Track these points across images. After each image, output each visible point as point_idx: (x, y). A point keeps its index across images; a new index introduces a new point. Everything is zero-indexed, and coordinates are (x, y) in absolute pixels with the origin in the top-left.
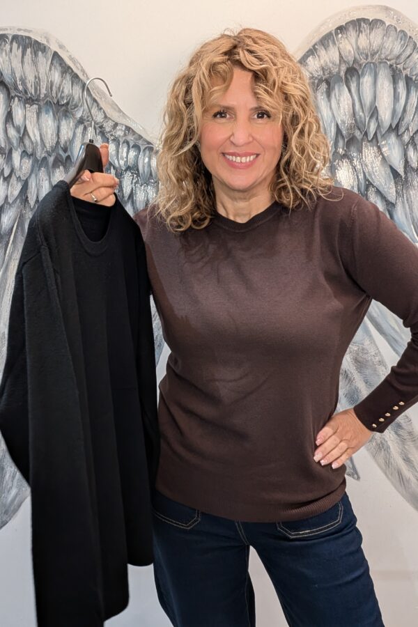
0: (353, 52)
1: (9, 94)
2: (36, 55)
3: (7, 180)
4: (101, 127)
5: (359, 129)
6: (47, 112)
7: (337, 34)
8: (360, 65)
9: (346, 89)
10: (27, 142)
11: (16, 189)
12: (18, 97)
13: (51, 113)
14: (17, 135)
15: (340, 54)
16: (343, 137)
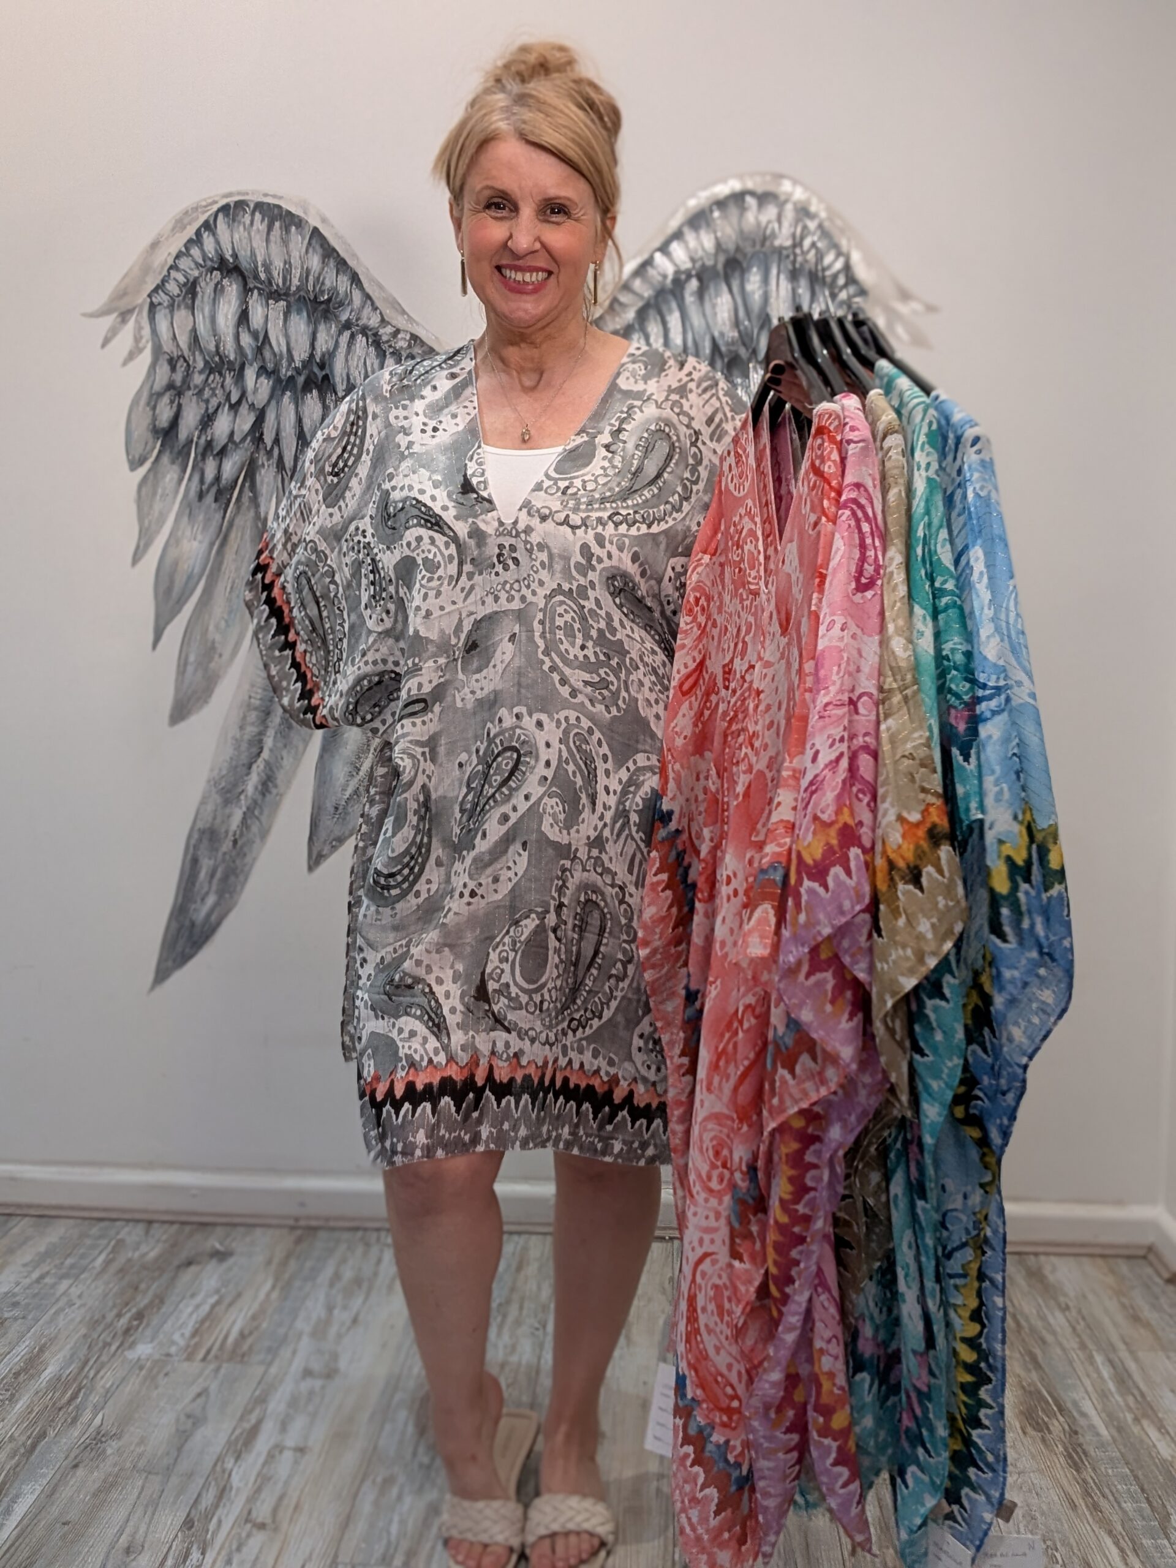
0: (734, 237)
1: (245, 284)
2: (288, 231)
3: (235, 407)
4: (376, 335)
5: (744, 344)
6: (299, 312)
7: (711, 211)
8: (745, 255)
9: (724, 288)
10: (267, 354)
11: (245, 421)
12: (259, 289)
13: (305, 314)
14: (254, 344)
15: (717, 238)
16: (721, 356)
